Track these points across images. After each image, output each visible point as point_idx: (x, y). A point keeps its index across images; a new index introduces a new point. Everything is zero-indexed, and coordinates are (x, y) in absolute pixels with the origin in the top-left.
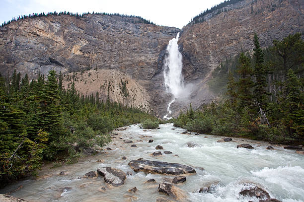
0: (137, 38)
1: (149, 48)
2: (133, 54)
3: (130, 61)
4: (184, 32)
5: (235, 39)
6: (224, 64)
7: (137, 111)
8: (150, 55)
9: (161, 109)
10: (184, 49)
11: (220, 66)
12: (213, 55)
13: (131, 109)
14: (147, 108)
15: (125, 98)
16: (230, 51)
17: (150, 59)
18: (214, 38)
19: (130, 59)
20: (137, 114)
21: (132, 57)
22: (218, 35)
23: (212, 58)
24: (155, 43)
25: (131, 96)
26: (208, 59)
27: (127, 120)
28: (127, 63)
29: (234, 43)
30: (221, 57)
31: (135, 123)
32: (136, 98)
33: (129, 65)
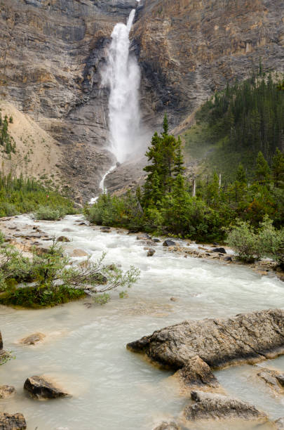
0: (33, 8)
1: (64, 39)
2: (26, 51)
3: (18, 67)
4: (146, 9)
5: (250, 42)
6: (221, 95)
7: (32, 187)
8: (65, 59)
9: (87, 183)
10: (143, 53)
11: (213, 101)
12: (202, 73)
13: (20, 181)
14: (56, 180)
15: (6, 155)
16: (236, 67)
17: (65, 69)
18: (207, 33)
19: (16, 62)
20: (32, 193)
21: (23, 57)
22: (216, 28)
23: (199, 80)
24: (78, 30)
25: (21, 152)
26: (191, 81)
27: (11, 206)
28: (10, 72)
29: (248, 49)
30: (218, 78)
31: (25, 211)
32: (31, 157)
33: (16, 78)
